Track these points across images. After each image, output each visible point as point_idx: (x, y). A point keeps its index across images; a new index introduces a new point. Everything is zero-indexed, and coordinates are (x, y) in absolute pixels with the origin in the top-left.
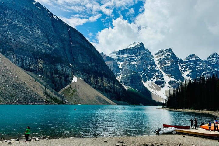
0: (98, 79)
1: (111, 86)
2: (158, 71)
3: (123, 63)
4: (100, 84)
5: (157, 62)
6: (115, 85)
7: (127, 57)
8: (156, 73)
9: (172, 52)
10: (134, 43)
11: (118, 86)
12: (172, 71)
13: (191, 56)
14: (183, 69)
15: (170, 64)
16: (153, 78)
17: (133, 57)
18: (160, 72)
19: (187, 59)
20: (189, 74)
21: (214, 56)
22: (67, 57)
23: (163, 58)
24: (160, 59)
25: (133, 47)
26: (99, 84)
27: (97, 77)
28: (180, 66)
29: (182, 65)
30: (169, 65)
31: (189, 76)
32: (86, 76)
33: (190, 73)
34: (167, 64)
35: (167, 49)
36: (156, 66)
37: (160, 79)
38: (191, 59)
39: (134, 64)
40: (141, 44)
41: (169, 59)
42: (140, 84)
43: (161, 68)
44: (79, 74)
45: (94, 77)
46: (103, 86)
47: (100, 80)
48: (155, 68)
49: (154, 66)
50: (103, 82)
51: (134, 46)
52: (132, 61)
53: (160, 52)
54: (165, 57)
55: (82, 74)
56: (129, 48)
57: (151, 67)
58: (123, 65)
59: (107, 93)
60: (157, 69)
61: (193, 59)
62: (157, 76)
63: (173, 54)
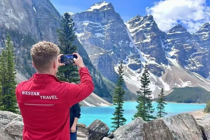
2: (133, 49)
3: (83, 34)
7: (88, 26)
8: (131, 53)
9: (153, 21)
12: (153, 49)
13: (176, 27)
14: (167, 48)
15: (150, 40)
16: (126, 59)
17: (98, 25)
18: (136, 51)
19: (171, 31)
20: (175, 55)
21: (207, 29)
23: (141, 29)
24: (136, 30)
25: (97, 10)
28: (162, 43)
29: (165, 41)
30: (149, 40)
31: (174, 58)
33: (176, 53)
34: (145, 39)
35: (147, 16)
36: (130, 41)
37: (136, 61)
38: (176, 32)
39: (99, 38)
40: (110, 5)
41: (149, 32)
42: (111, 69)
48: (129, 44)
49: (127, 42)
51: (99, 7)
52: (96, 32)
53: (136, 21)
54: (143, 27)
56: (92, 10)
57: (124, 43)
58: (83, 39)
60: (131, 46)
62: (132, 57)
63: (155, 24)
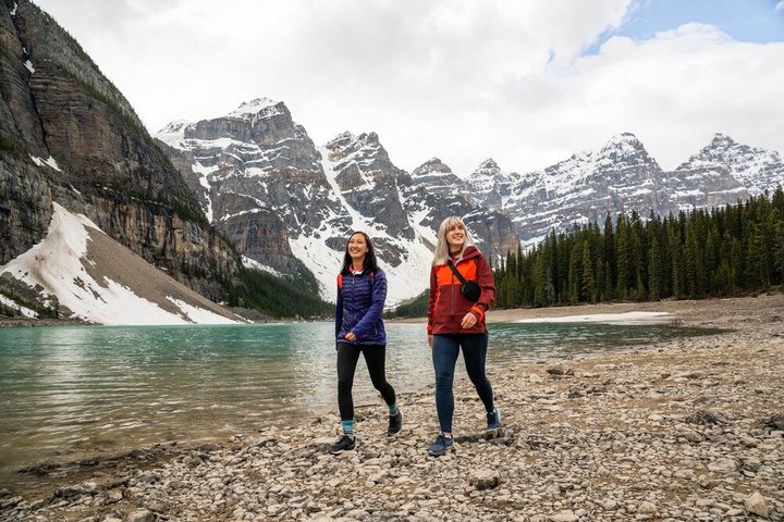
0: (153, 223)
1: (203, 252)
2: (336, 205)
3: (216, 168)
4: (161, 244)
5: (331, 176)
6: (217, 250)
7: (230, 148)
8: (331, 213)
9: (378, 144)
10: (256, 102)
11: (225, 254)
12: (380, 205)
13: (429, 163)
14: (412, 203)
15: (373, 184)
16: (321, 227)
17: (252, 149)
18: (342, 209)
19: (417, 171)
20: (428, 218)
21: (490, 170)
22: (16, 126)
23: (353, 162)
24: (343, 165)
25: (250, 115)
26: (156, 241)
27: (148, 216)
28: (400, 194)
29: (407, 189)
30: (371, 186)
31: (426, 226)
32: (106, 211)
33: (429, 215)
34: (364, 183)
35: (364, 135)
36: (329, 187)
37: (341, 230)
38: (430, 174)
39: (256, 177)
40: (281, 106)
41: (372, 167)
42: (280, 246)
43: (345, 195)
44: (75, 202)
45: (138, 218)
46: (173, 251)
47: (160, 230)
48: (326, 193)
49: (322, 189)
50: (172, 235)
51: (255, 110)
52: (249, 166)
53: (341, 143)
54: (357, 158)
55: (89, 201)
56: (238, 116)
57: (315, 191)
58: (214, 179)
59: (190, 278)
60: (332, 198)
61: (435, 174)
62: (335, 223)
63: (382, 151)
